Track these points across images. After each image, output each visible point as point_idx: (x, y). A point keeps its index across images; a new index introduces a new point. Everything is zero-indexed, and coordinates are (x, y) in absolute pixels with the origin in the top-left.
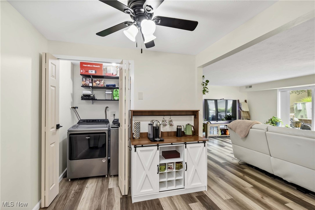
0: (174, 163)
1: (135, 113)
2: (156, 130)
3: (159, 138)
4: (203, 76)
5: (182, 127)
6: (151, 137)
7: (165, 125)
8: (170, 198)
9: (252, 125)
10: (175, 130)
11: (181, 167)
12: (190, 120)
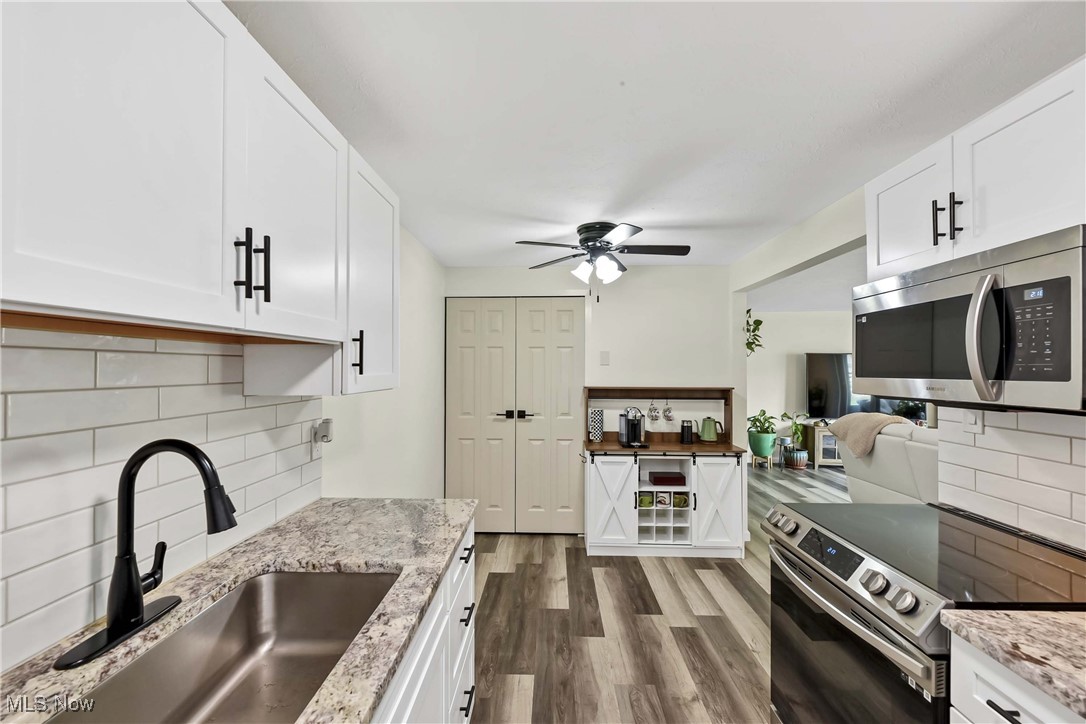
0: (670, 493)
1: (593, 393)
2: (633, 426)
3: (640, 441)
4: (748, 311)
5: (694, 424)
6: (624, 439)
7: (655, 419)
8: (661, 560)
9: (881, 426)
10: (678, 430)
11: (686, 503)
12: (715, 411)
